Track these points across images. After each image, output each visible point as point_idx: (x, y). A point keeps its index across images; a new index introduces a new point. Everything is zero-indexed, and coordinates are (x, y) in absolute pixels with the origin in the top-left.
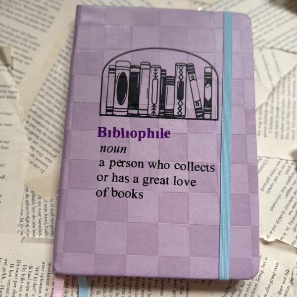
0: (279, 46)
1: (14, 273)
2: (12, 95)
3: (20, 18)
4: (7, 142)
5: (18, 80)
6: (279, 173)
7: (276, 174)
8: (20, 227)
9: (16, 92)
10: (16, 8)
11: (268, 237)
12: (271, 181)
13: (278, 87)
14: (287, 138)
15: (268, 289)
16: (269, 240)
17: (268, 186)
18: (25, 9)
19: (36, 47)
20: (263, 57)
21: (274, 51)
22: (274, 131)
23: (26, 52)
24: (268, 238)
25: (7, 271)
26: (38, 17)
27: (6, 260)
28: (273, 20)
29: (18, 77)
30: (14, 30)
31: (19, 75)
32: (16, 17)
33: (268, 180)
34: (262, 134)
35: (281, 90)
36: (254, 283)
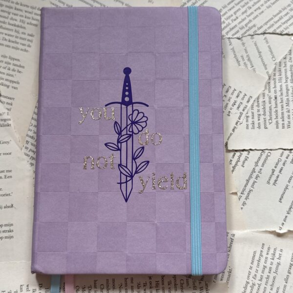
0: (271, 30)
2: (6, 123)
4: (10, 171)
5: (9, 107)
6: (284, 164)
7: (280, 165)
9: (10, 120)
12: (276, 173)
14: (289, 127)
15: (286, 280)
16: (281, 232)
17: (274, 178)
19: (20, 69)
20: (256, 44)
23: (12, 76)
24: (280, 230)
26: (17, 37)
27: (28, 286)
31: (9, 101)
33: (273, 172)
34: (262, 126)
35: (277, 77)
36: (272, 275)
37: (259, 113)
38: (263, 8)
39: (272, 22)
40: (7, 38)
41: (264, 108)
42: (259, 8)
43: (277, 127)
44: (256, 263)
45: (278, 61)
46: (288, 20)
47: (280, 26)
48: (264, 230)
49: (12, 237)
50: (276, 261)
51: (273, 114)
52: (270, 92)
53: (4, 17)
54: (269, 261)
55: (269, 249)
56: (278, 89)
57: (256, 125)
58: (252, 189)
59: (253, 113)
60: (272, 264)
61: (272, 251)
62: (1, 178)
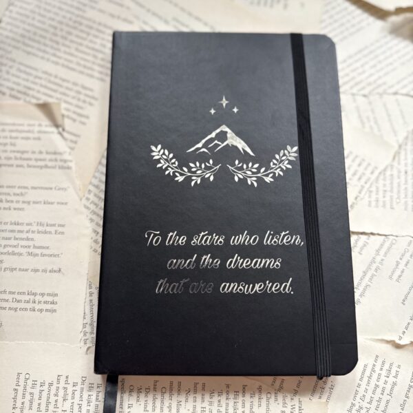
0: (404, 91)
1: (77, 394)
2: (66, 165)
3: (71, 65)
4: (63, 226)
5: (73, 145)
7: (407, 257)
8: (82, 334)
9: (71, 161)
10: (65, 52)
11: (400, 338)
12: (401, 266)
13: (406, 144)
15: (403, 406)
16: (402, 342)
17: (398, 273)
18: (76, 53)
19: (93, 101)
20: (385, 105)
21: (398, 97)
22: (403, 201)
23: (81, 108)
24: (400, 339)
25: (70, 391)
27: (67, 377)
28: (395, 57)
29: (72, 141)
30: (64, 80)
31: (74, 138)
32: (66, 63)
33: (398, 265)
36: (385, 398)
37: (385, 189)
38: (396, 64)
39: (405, 82)
41: (392, 183)
43: (406, 209)
44: (365, 379)
48: (380, 337)
49: (55, 311)
50: (391, 380)
51: (402, 192)
52: (399, 164)
53: (82, 38)
54: (383, 379)
55: (383, 363)
57: (381, 203)
58: (369, 283)
59: (377, 189)
60: (386, 382)
61: (387, 366)
62: (50, 233)
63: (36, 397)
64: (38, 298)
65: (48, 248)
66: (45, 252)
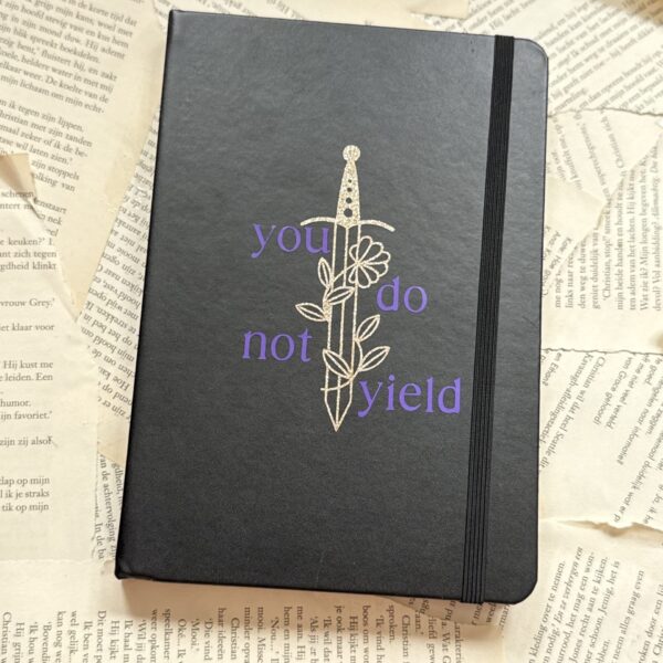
0: (617, 103)
1: (93, 641)
2: (45, 262)
4: (50, 365)
5: (54, 226)
6: (631, 384)
7: (624, 385)
8: (95, 542)
9: (54, 254)
10: (24, 60)
11: (617, 518)
12: (615, 401)
13: (620, 196)
14: (644, 307)
15: (624, 628)
16: (619, 525)
17: (609, 412)
19: (82, 148)
20: (584, 131)
22: (615, 293)
23: (64, 161)
24: (617, 520)
25: (80, 636)
26: (78, 78)
27: (74, 614)
28: (602, 42)
29: (51, 219)
30: (27, 112)
31: (55, 215)
33: (608, 400)
34: (589, 302)
35: (625, 202)
36: (595, 615)
37: (583, 275)
38: (603, 56)
39: (619, 87)
40: (56, 77)
41: (595, 265)
42: (595, 55)
43: (620, 307)
44: (562, 588)
45: (628, 168)
46: (653, 85)
47: (637, 96)
48: (583, 519)
49: (45, 507)
50: (604, 586)
51: (614, 278)
52: (608, 231)
53: (53, 32)
54: (591, 585)
55: (591, 560)
56: (626, 226)
57: (577, 300)
58: (562, 432)
59: (571, 274)
60: (595, 591)
61: (596, 565)
62: (28, 378)
63: (25, 648)
64: (15, 488)
65: (26, 403)
66: (23, 410)
